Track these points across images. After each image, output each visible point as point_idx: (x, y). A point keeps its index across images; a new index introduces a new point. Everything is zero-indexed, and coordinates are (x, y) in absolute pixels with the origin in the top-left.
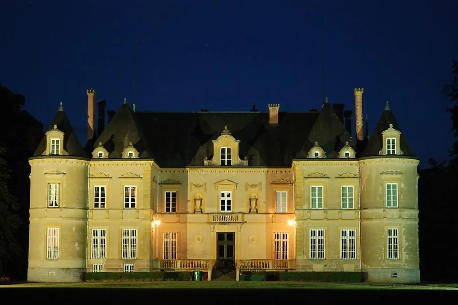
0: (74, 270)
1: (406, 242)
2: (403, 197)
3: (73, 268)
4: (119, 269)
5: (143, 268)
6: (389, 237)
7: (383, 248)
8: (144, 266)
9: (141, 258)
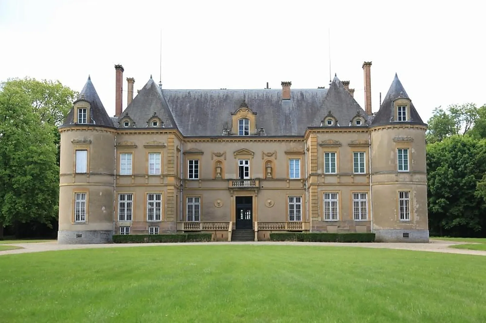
0: (101, 232)
1: (417, 204)
2: (414, 161)
3: (100, 231)
4: (144, 231)
5: (167, 230)
6: (401, 199)
7: (395, 210)
8: (168, 228)
9: (165, 220)
